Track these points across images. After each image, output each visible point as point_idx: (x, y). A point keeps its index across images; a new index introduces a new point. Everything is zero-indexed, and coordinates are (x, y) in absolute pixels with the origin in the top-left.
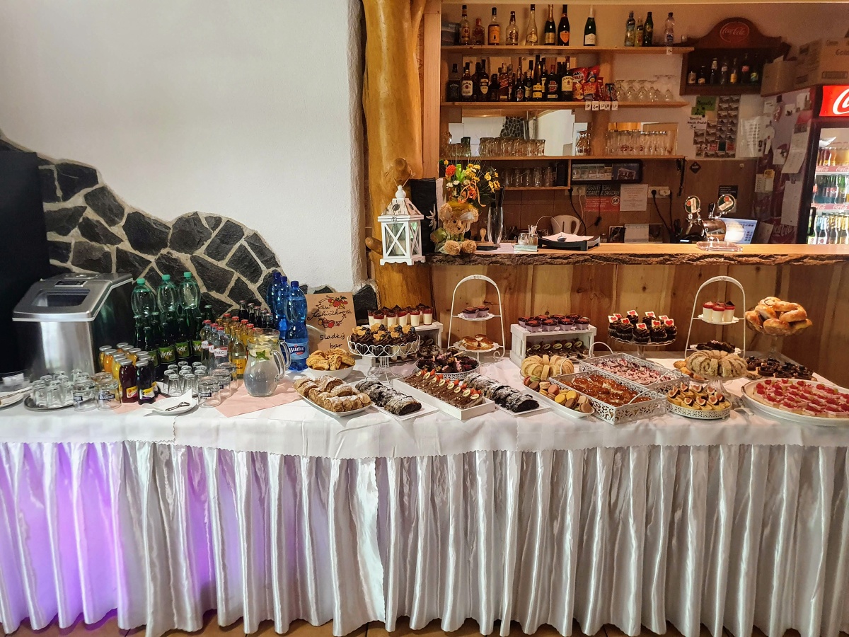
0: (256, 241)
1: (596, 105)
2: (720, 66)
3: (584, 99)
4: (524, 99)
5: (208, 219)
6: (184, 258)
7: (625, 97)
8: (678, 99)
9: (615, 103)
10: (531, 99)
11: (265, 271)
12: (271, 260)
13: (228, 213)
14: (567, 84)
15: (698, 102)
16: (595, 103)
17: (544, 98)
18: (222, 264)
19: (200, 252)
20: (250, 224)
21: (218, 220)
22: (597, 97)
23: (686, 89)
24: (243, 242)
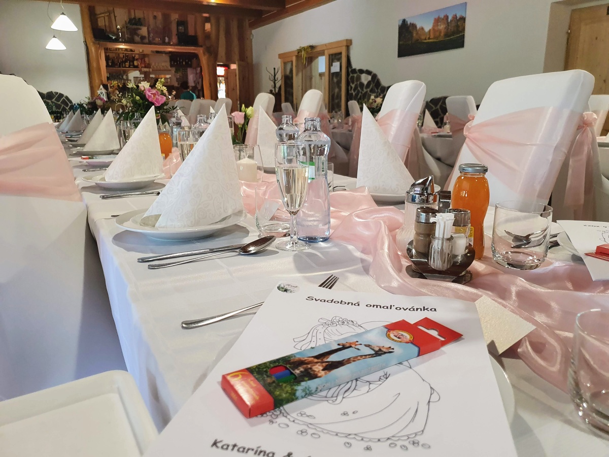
0: (67, 97)
1: (146, 70)
2: (180, 60)
3: (142, 67)
4: (123, 67)
5: (55, 93)
6: (49, 101)
7: (153, 67)
8: (170, 68)
9: (151, 69)
10: (125, 67)
11: (70, 105)
12: (71, 102)
13: (60, 91)
14: (136, 63)
15: (176, 69)
16: (145, 69)
17: (129, 67)
18: (59, 103)
19: (53, 100)
20: (65, 94)
21: (57, 93)
22: (145, 67)
23: (171, 66)
24: (64, 98)
